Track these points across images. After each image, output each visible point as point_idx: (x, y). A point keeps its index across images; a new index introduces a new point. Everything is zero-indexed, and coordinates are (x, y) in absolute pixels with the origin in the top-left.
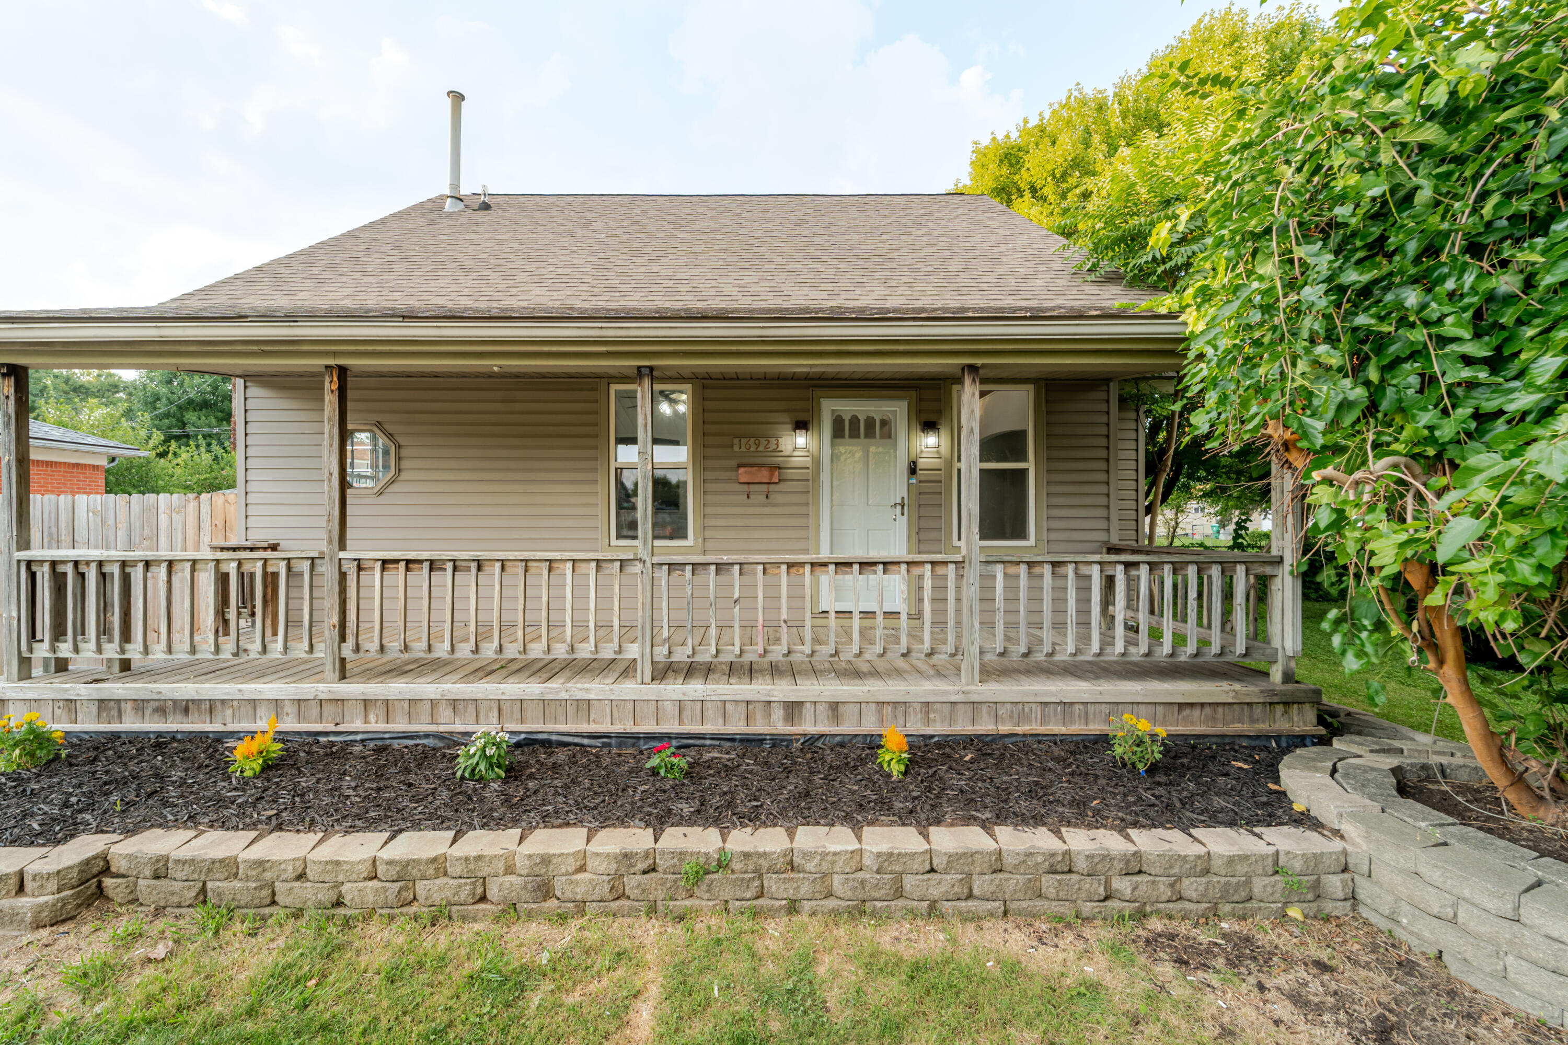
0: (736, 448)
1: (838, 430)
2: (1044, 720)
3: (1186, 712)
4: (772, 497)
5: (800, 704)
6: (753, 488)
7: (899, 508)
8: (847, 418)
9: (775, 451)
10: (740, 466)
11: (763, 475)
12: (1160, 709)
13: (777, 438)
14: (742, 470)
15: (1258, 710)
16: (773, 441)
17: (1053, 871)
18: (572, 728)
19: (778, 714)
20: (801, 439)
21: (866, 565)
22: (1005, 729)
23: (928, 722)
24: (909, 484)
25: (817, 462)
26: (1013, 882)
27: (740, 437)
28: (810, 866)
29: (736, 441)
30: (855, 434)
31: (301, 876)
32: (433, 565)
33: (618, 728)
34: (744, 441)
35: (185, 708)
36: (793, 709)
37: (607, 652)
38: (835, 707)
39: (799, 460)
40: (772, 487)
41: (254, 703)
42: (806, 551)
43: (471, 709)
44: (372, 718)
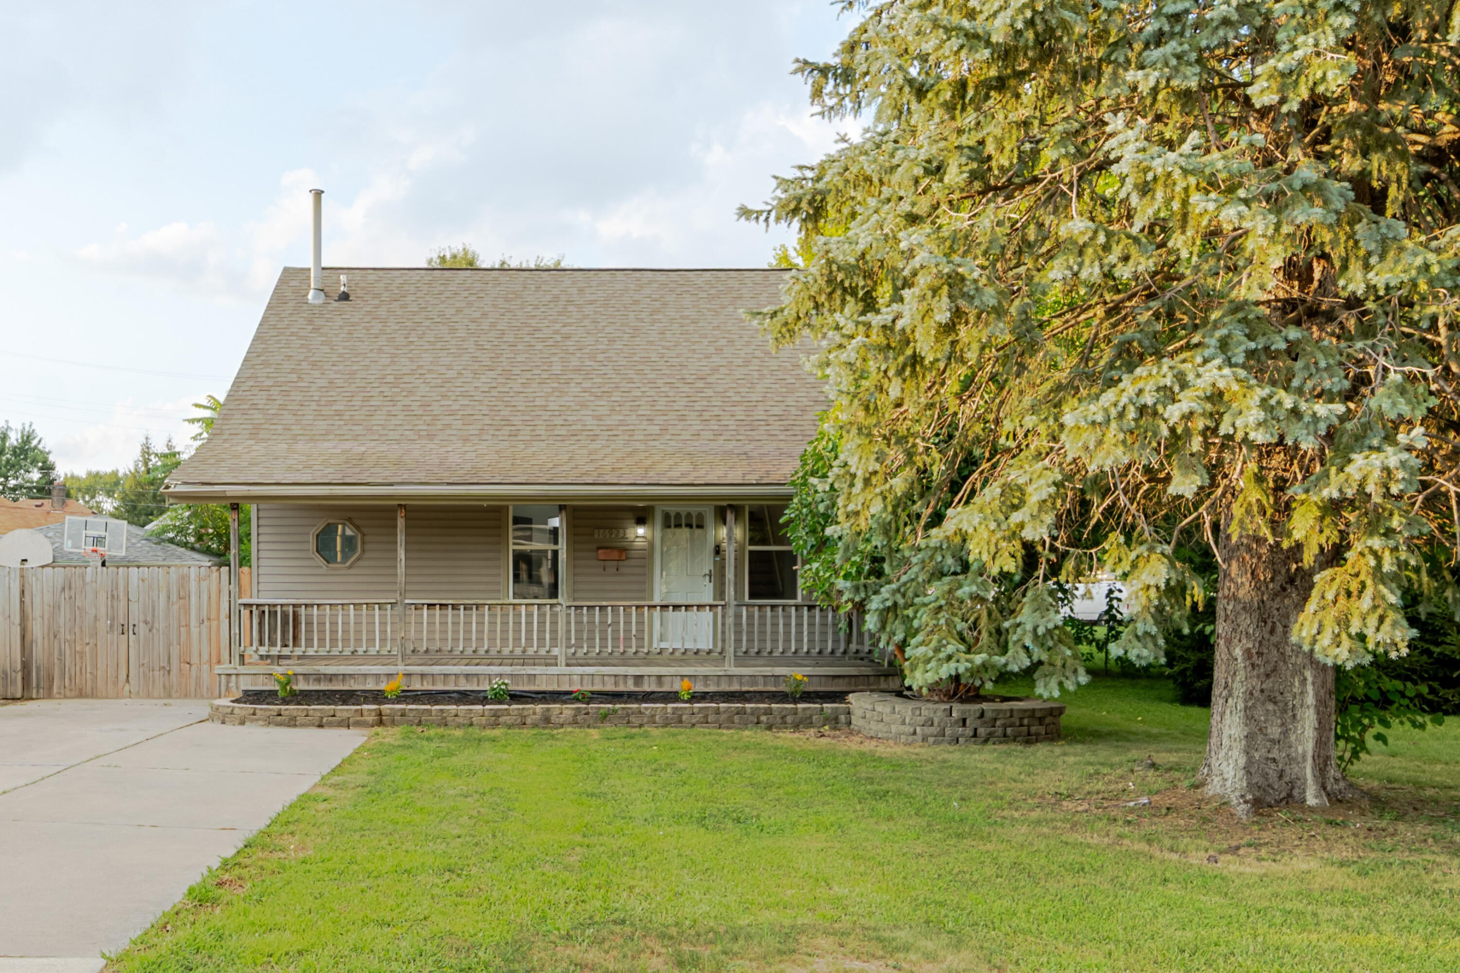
0: (596, 536)
1: (667, 525)
2: (765, 684)
3: (836, 681)
4: (621, 570)
5: (642, 676)
6: (607, 563)
7: (707, 578)
8: (673, 514)
9: (623, 538)
10: (599, 548)
11: (615, 555)
12: (823, 679)
13: (624, 529)
14: (600, 551)
15: (872, 679)
16: (621, 531)
17: (738, 713)
18: (526, 688)
19: (630, 682)
20: (641, 531)
21: (676, 607)
22: (744, 689)
23: (706, 685)
24: (715, 561)
25: (651, 545)
26: (723, 717)
27: (599, 528)
28: (647, 712)
29: (596, 531)
30: (678, 526)
31: (456, 716)
32: (455, 607)
33: (550, 688)
34: (601, 531)
35: (331, 678)
36: (638, 679)
37: (543, 652)
38: (659, 677)
39: (640, 543)
40: (621, 563)
41: (365, 675)
42: (644, 599)
43: (475, 679)
44: (425, 683)
